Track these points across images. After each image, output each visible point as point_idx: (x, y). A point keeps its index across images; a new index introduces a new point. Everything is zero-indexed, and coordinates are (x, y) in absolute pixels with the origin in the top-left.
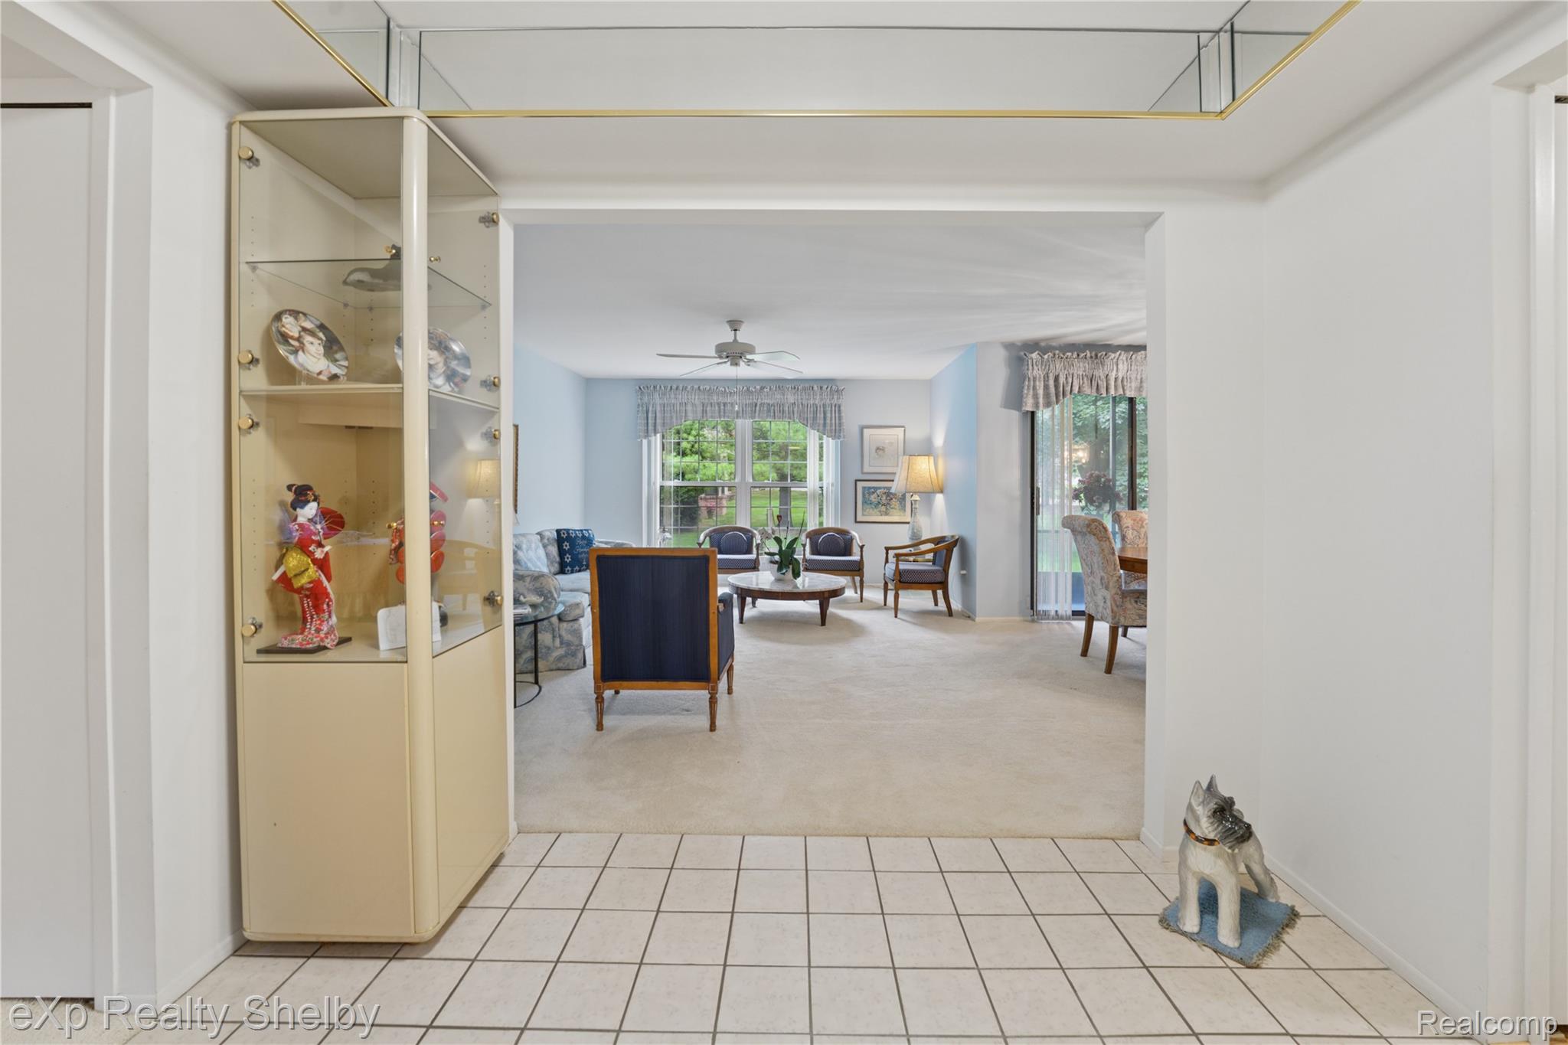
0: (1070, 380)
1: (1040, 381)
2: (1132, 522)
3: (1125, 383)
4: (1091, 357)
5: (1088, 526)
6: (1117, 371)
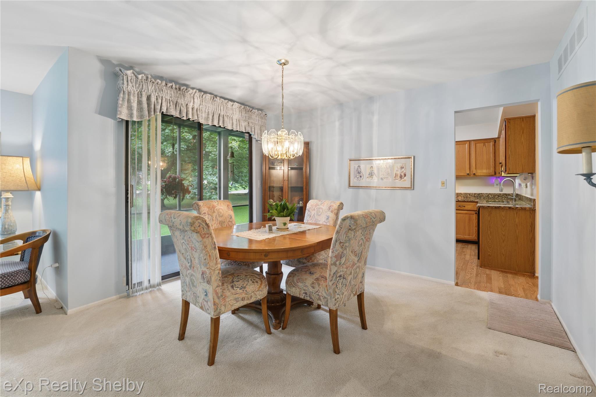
0: (160, 101)
1: (134, 96)
2: (208, 209)
3: (199, 113)
4: (176, 89)
5: (192, 224)
6: (194, 103)
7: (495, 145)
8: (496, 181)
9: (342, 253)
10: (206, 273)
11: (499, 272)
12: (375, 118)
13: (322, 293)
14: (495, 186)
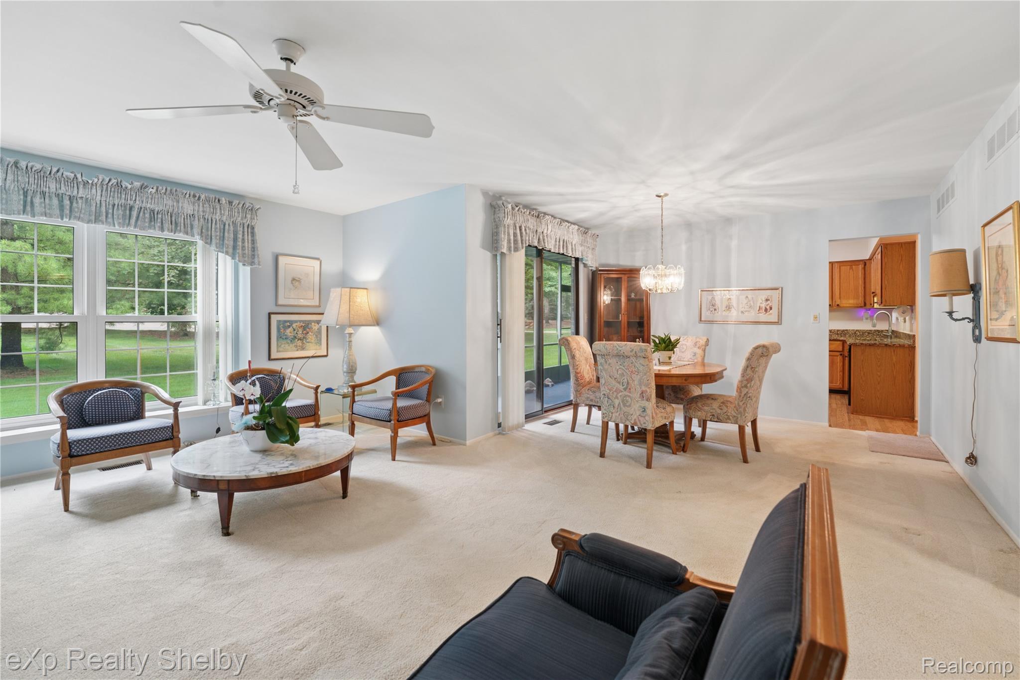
4: (536, 216)
6: (547, 230)
7: (864, 268)
8: (865, 314)
9: (753, 376)
10: (647, 391)
11: (874, 418)
12: (734, 243)
13: (731, 413)
14: (864, 321)
